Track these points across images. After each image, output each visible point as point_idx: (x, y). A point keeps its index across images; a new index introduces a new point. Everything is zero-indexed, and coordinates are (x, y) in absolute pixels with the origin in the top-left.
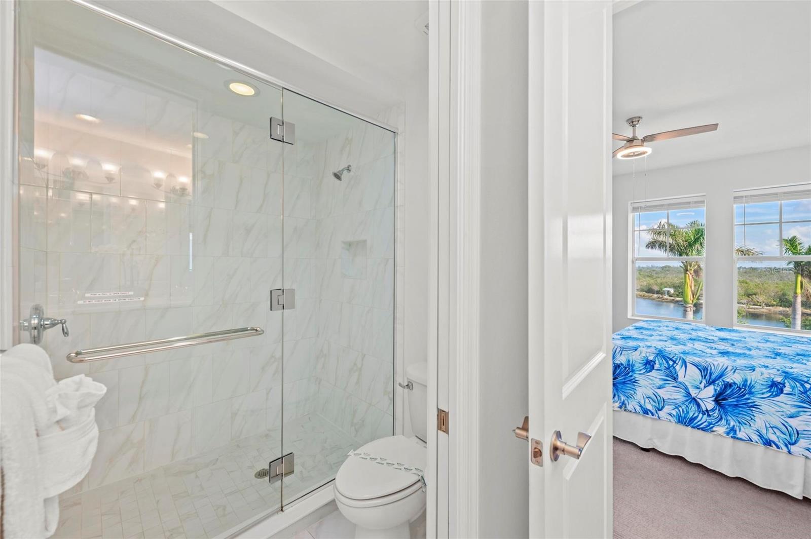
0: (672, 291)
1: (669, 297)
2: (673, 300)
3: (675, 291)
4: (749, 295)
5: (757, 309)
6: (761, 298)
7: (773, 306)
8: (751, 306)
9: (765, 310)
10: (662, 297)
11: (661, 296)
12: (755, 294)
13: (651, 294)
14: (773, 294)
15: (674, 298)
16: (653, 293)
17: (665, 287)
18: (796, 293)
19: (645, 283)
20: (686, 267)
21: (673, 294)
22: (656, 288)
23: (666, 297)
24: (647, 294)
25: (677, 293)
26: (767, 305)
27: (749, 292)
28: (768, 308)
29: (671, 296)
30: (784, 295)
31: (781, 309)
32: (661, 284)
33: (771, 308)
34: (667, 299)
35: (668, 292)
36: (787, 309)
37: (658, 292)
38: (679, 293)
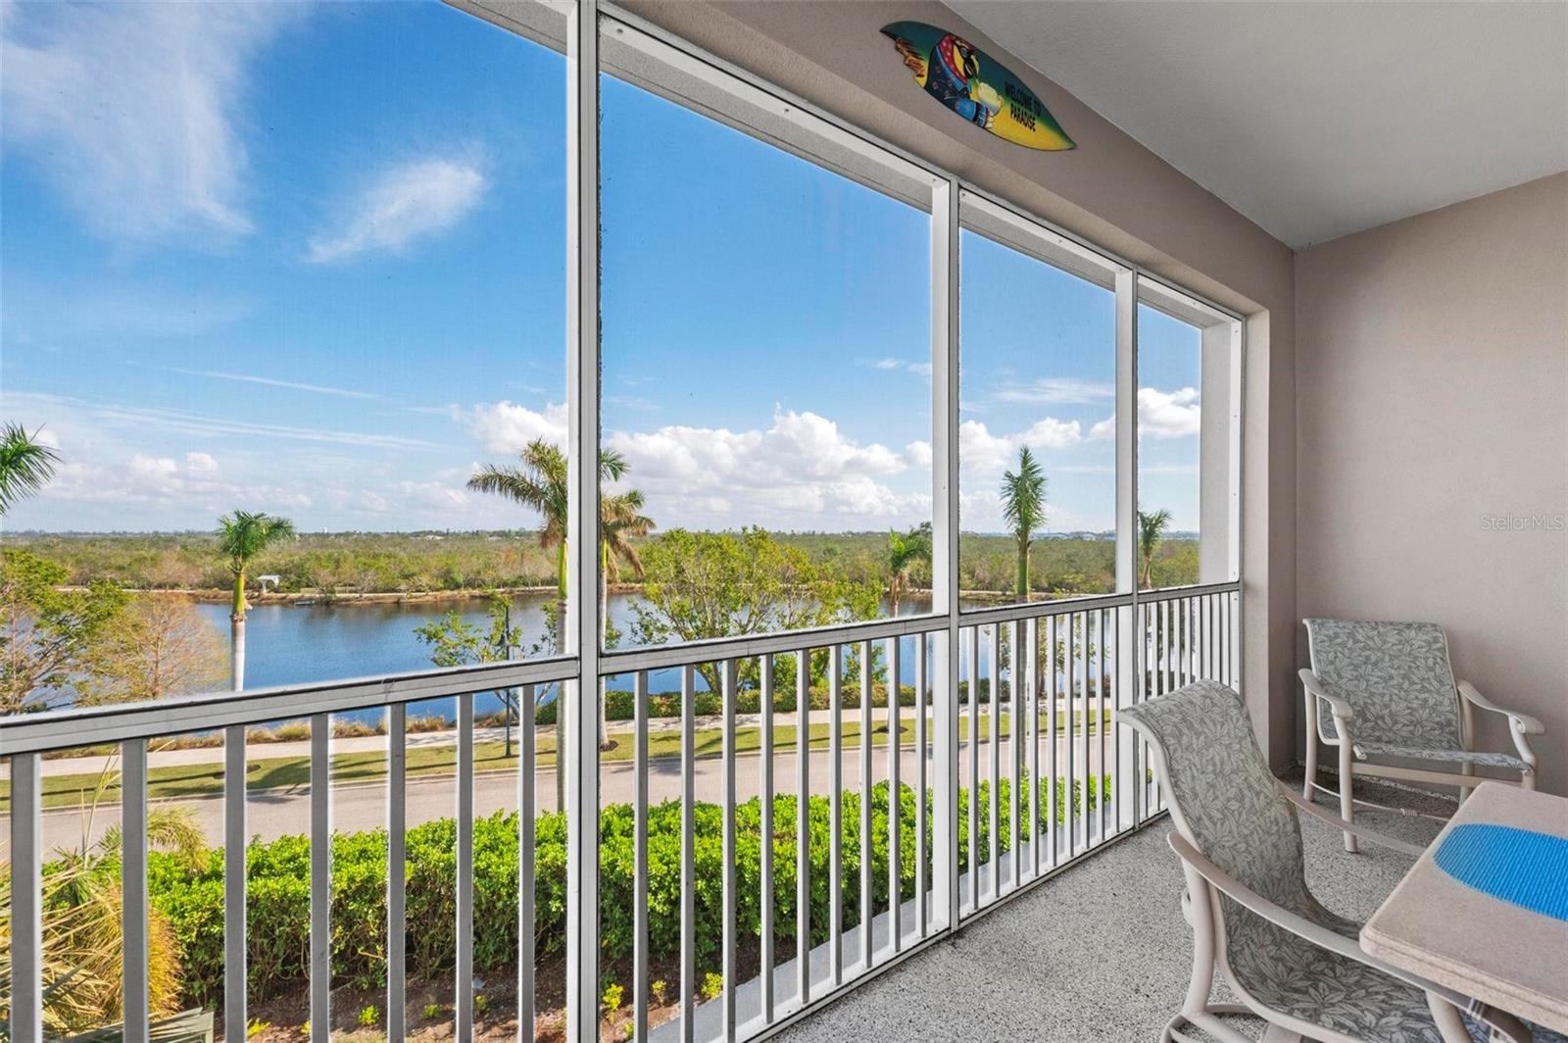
0: (276, 579)
1: (272, 594)
2: (284, 598)
3: (281, 581)
4: (407, 577)
5: (420, 597)
6: (425, 580)
7: (438, 590)
8: (414, 594)
9: (430, 597)
10: (259, 596)
11: (256, 594)
12: (413, 575)
15: (284, 595)
17: (259, 575)
19: (209, 569)
21: (279, 586)
23: (265, 592)
24: (223, 592)
25: (287, 584)
27: (406, 571)
28: (434, 593)
29: (276, 591)
30: (448, 572)
31: (448, 593)
32: (251, 568)
33: (437, 593)
34: (268, 598)
35: (269, 584)
36: (456, 592)
38: (292, 583)
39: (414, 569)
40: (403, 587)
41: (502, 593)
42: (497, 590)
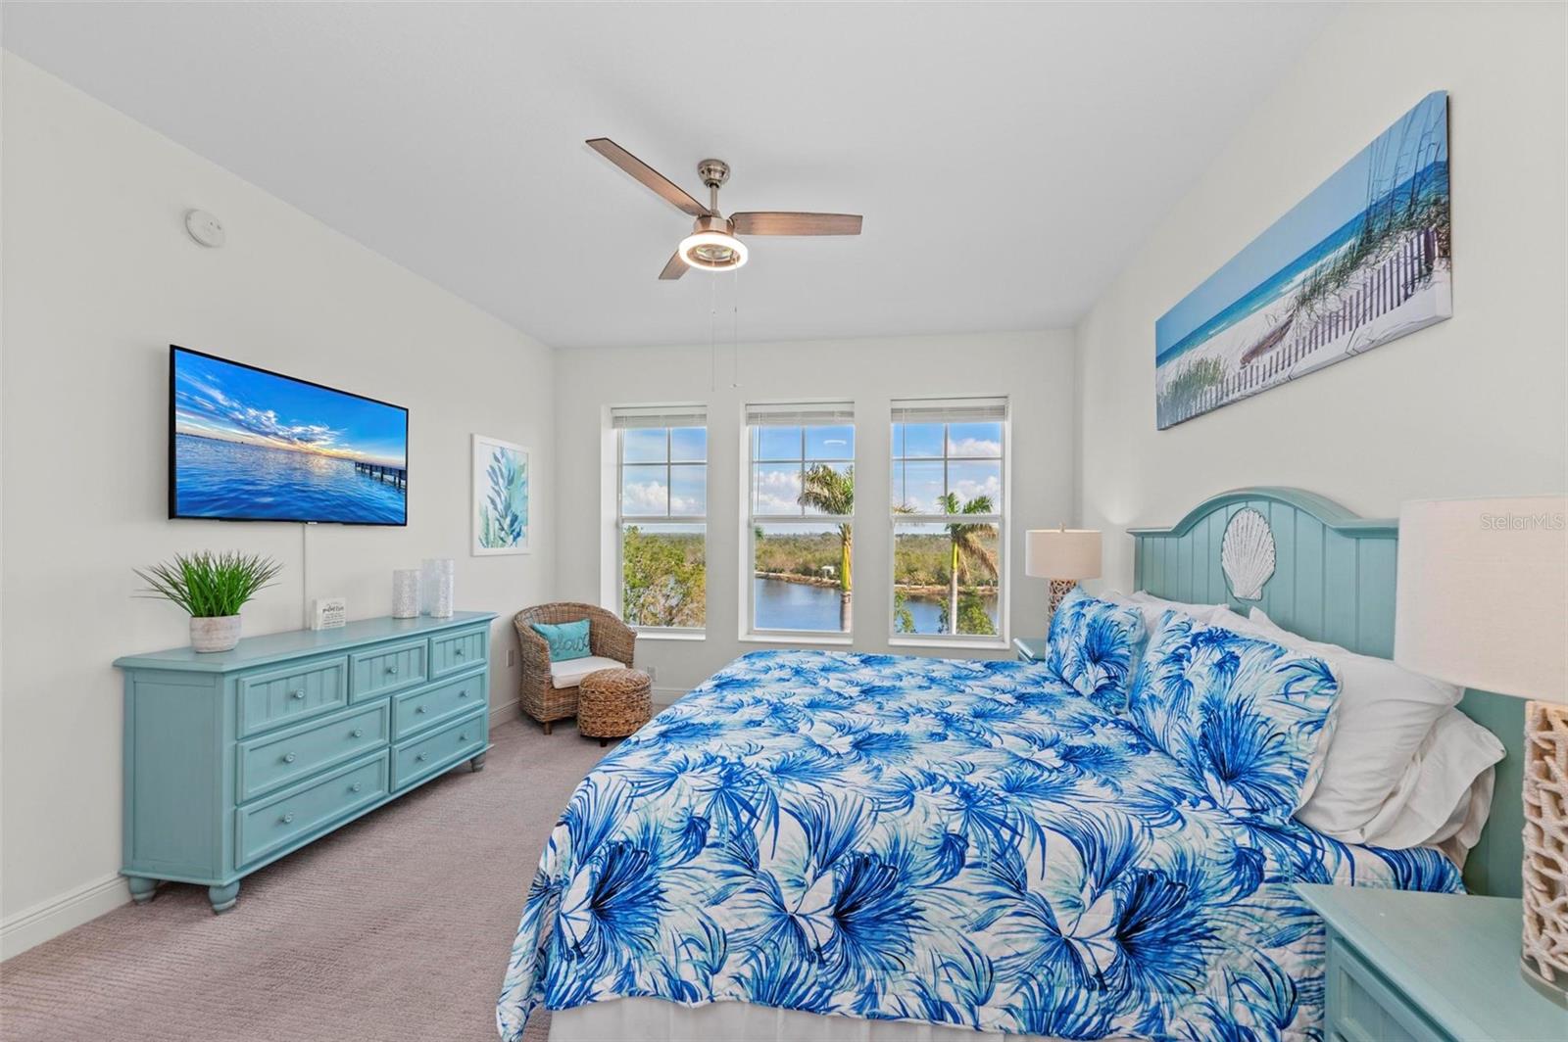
0: (832, 570)
1: (828, 580)
2: (832, 583)
3: (835, 571)
4: (908, 572)
5: (918, 589)
7: (932, 584)
8: (913, 587)
9: (925, 590)
10: (822, 581)
11: (820, 579)
12: (916, 570)
13: (808, 577)
14: (932, 569)
15: (833, 581)
16: (811, 575)
17: (825, 565)
18: (952, 568)
19: (801, 561)
20: (844, 533)
21: (833, 575)
22: (814, 567)
23: (826, 580)
24: (803, 577)
25: (838, 573)
26: (928, 584)
27: (909, 567)
28: (928, 587)
29: (831, 578)
30: (941, 569)
31: (939, 587)
32: (821, 560)
33: (930, 587)
34: (826, 583)
35: (829, 571)
36: (944, 587)
37: (816, 573)
39: (919, 565)
40: (906, 580)
41: (983, 591)
42: (978, 588)
